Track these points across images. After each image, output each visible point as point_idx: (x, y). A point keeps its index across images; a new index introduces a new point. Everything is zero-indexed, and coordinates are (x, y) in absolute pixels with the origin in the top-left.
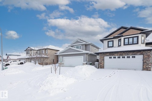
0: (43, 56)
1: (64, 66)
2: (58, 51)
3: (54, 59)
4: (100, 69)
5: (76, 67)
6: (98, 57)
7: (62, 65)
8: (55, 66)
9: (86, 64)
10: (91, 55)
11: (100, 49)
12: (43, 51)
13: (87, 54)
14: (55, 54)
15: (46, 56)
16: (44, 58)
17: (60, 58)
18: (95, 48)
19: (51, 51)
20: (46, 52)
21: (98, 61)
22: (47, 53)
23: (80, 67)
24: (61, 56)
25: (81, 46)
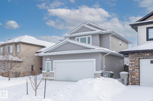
0: (11, 58)
1: (53, 80)
2: (43, 47)
3: (33, 64)
4: (131, 87)
5: (80, 82)
6: (127, 61)
7: (49, 77)
8: (36, 80)
9: (102, 75)
10: (112, 56)
11: (131, 43)
12: (11, 47)
13: (103, 54)
14: (36, 55)
15: (16, 59)
16: (12, 61)
17: (47, 63)
18: (120, 42)
19: (28, 47)
20: (16, 50)
21: (126, 68)
22: (18, 51)
23: (89, 81)
24: (48, 59)
25: (91, 36)
